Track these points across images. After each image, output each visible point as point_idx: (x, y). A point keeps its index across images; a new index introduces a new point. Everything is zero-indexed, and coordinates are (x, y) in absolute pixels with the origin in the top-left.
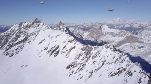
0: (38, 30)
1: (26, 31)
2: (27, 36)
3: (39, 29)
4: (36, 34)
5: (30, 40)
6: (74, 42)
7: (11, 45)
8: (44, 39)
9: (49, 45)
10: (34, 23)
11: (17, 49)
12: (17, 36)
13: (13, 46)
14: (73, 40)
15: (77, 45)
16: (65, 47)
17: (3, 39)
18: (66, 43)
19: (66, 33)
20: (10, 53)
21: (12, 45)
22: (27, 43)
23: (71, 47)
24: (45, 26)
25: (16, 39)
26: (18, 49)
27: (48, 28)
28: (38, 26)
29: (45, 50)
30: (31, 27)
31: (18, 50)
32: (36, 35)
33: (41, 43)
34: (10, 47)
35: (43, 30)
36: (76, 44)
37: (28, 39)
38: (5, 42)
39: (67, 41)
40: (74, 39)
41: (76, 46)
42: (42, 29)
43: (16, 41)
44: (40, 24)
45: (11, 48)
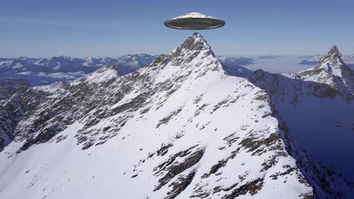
0: (185, 72)
1: (151, 75)
2: (147, 91)
3: (189, 69)
4: (173, 88)
5: (148, 106)
6: (268, 155)
7: (101, 113)
8: (179, 111)
9: (178, 137)
10: (183, 50)
11: (106, 129)
12: (123, 87)
13: (105, 117)
14: (267, 142)
15: (275, 177)
16: (219, 170)
17: (94, 93)
18: (235, 146)
19: (259, 98)
20: (88, 136)
21: (104, 114)
22: (137, 114)
23: (241, 178)
24: (209, 62)
25: (119, 96)
26: (110, 130)
27: (216, 69)
28: (191, 58)
29: (158, 152)
30: (170, 63)
31: (107, 134)
32: (169, 91)
33: (165, 121)
34: (98, 119)
35: (197, 74)
36: (272, 171)
37: (148, 100)
38: (93, 102)
39: (243, 135)
40: (273, 138)
41: (268, 181)
42: (196, 69)
43: (116, 102)
44: (196, 54)
45: (97, 122)
